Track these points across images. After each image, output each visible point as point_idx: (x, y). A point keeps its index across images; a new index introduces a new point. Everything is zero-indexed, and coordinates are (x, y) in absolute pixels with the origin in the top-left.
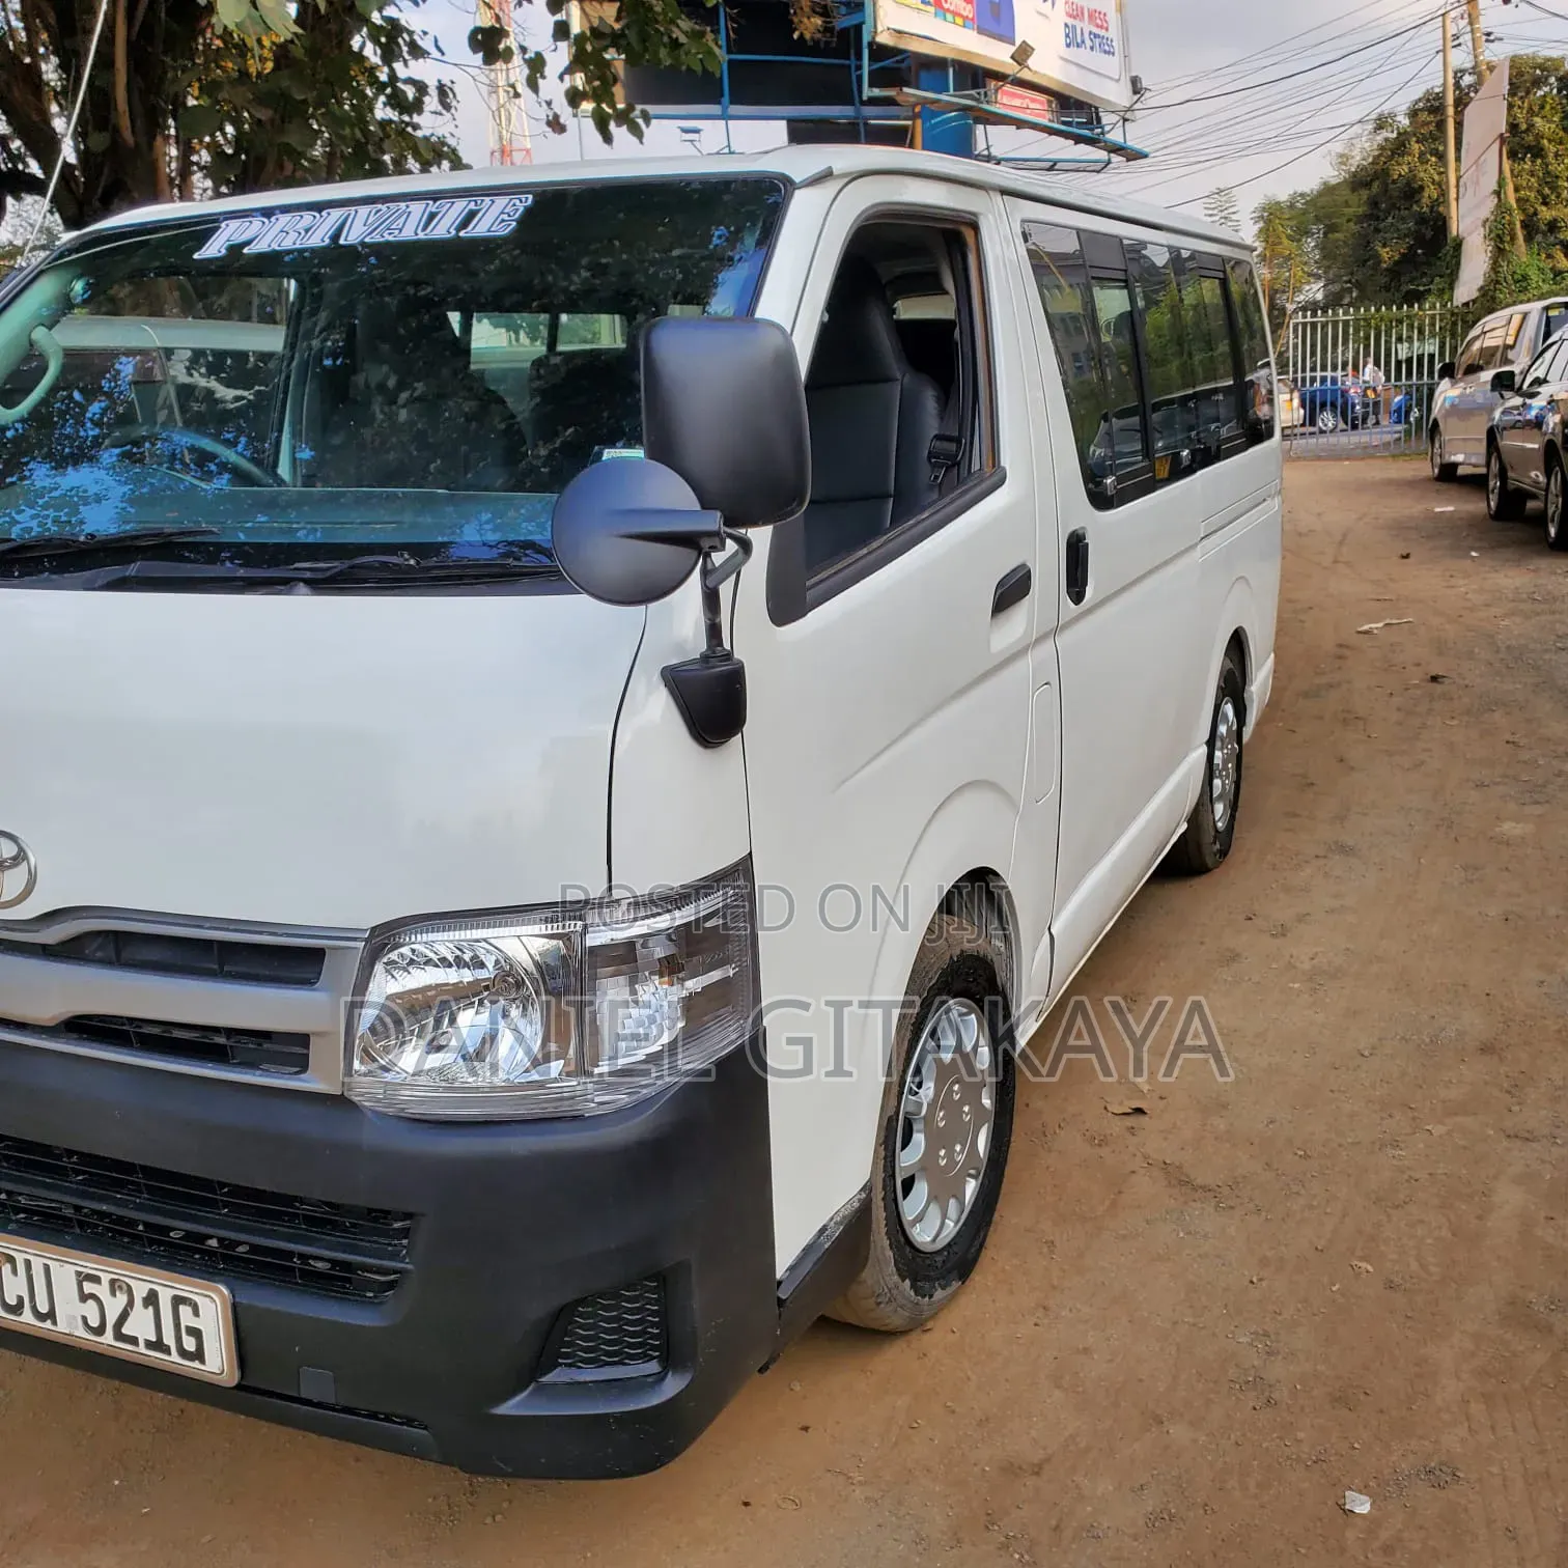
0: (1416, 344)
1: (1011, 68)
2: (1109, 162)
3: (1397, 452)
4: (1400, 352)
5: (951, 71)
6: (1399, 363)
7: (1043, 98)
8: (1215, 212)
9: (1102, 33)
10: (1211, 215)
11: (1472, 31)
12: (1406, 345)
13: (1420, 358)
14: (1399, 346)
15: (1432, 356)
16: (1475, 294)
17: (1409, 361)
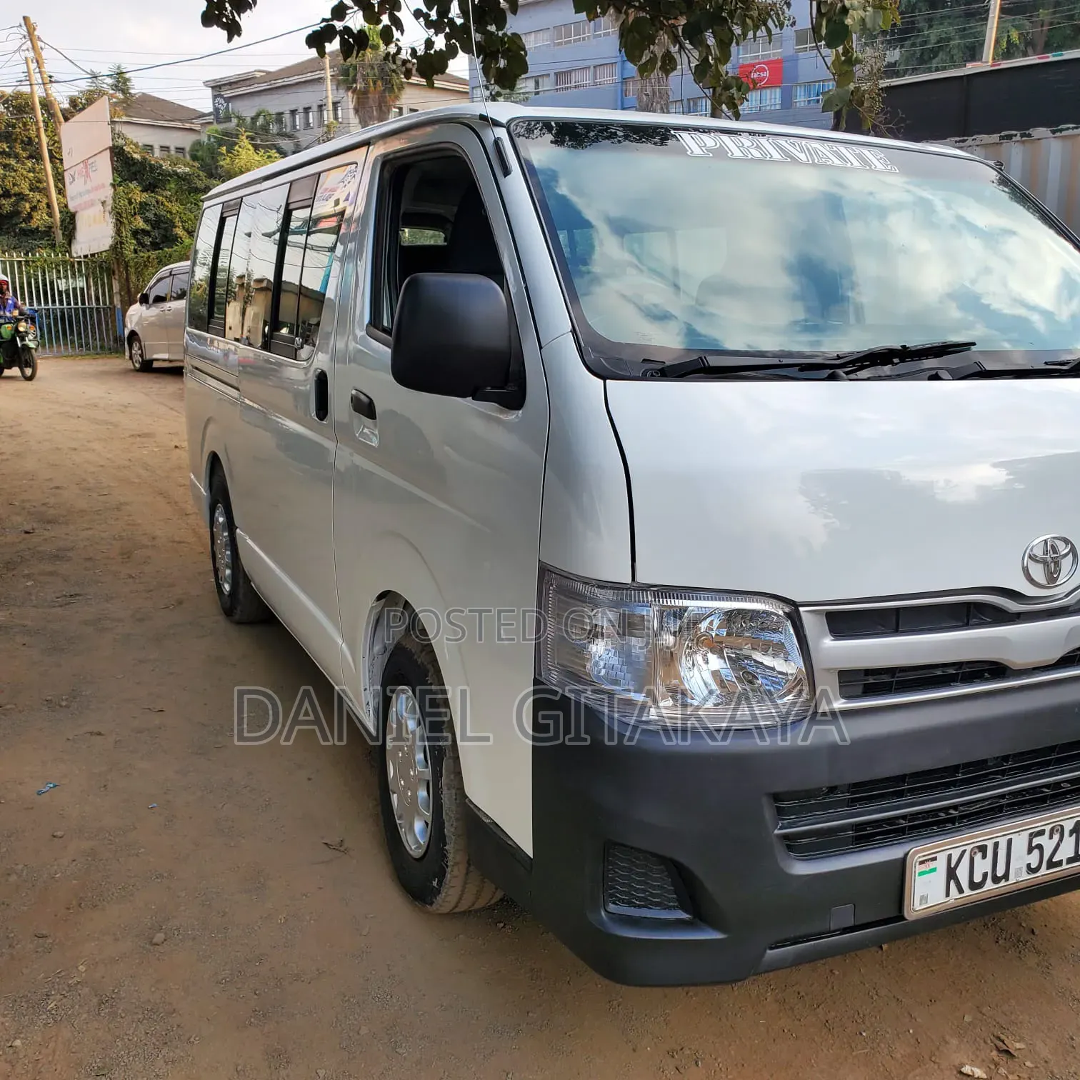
0: (70, 280)
3: (66, 354)
4: (60, 286)
6: (60, 293)
11: (41, 72)
12: (64, 281)
13: (74, 289)
14: (59, 281)
15: (82, 290)
16: (107, 248)
17: (67, 291)
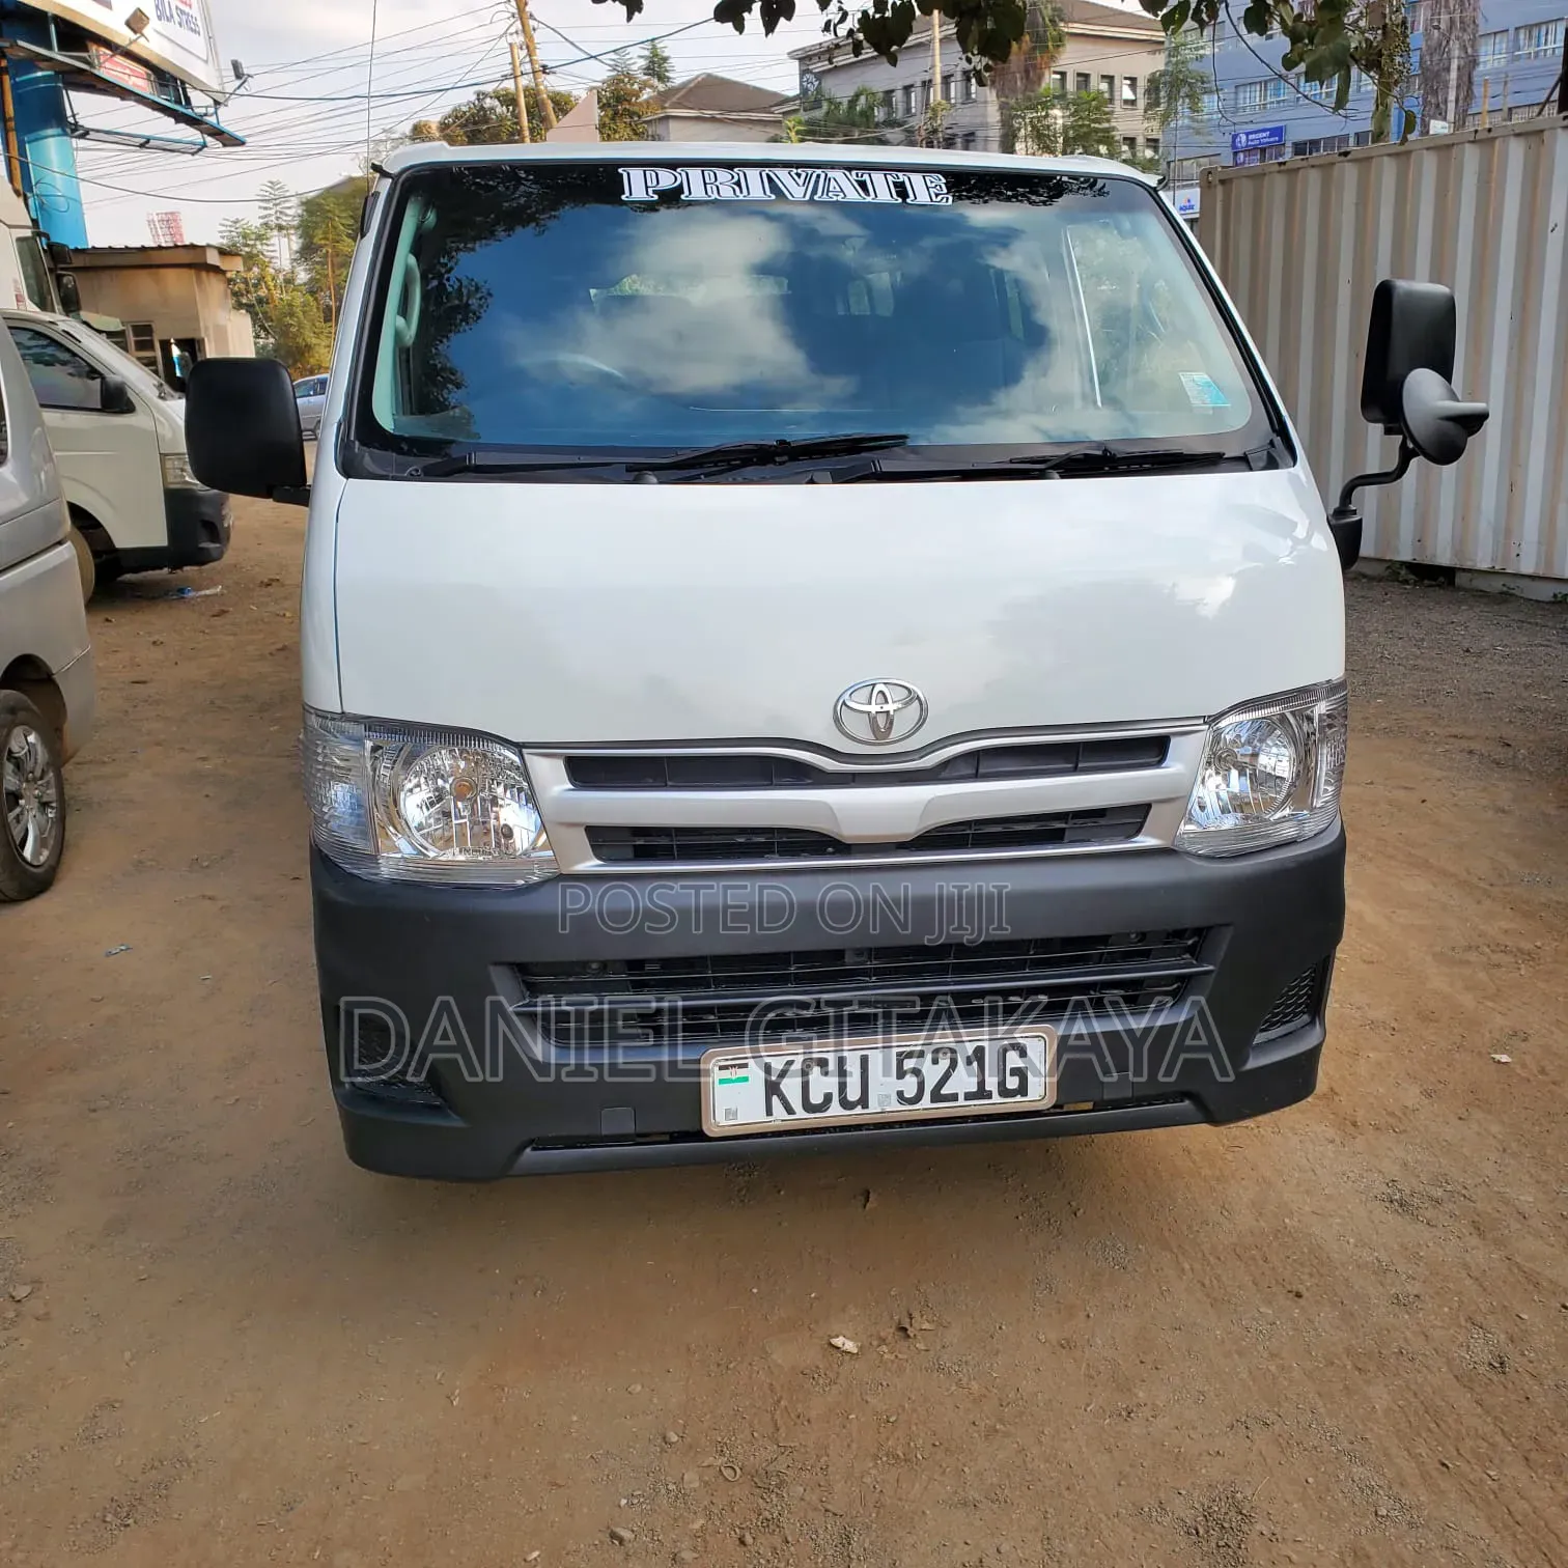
1: (123, 35)
2: (204, 146)
5: (53, 28)
7: (141, 70)
8: (271, 205)
9: (187, 9)
10: (266, 208)
11: (531, 61)
